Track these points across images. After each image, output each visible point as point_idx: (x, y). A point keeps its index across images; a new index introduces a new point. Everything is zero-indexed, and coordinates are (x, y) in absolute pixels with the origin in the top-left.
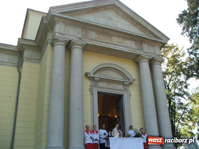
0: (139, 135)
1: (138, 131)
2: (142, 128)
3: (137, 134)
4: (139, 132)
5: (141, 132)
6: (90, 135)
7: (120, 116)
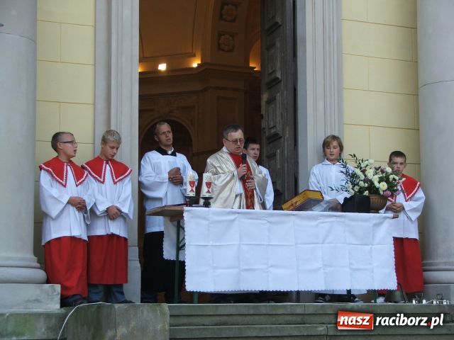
0: (374, 199)
1: (370, 173)
2: (397, 154)
3: (361, 190)
4: (375, 179)
5: (385, 179)
6: (72, 189)
7: (279, 75)
